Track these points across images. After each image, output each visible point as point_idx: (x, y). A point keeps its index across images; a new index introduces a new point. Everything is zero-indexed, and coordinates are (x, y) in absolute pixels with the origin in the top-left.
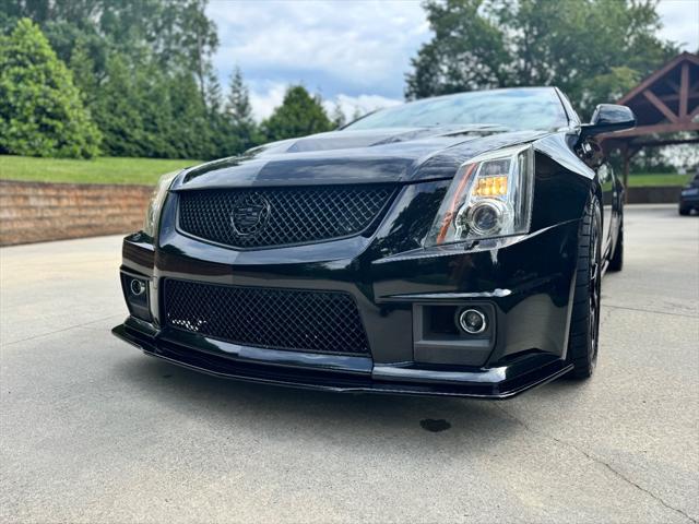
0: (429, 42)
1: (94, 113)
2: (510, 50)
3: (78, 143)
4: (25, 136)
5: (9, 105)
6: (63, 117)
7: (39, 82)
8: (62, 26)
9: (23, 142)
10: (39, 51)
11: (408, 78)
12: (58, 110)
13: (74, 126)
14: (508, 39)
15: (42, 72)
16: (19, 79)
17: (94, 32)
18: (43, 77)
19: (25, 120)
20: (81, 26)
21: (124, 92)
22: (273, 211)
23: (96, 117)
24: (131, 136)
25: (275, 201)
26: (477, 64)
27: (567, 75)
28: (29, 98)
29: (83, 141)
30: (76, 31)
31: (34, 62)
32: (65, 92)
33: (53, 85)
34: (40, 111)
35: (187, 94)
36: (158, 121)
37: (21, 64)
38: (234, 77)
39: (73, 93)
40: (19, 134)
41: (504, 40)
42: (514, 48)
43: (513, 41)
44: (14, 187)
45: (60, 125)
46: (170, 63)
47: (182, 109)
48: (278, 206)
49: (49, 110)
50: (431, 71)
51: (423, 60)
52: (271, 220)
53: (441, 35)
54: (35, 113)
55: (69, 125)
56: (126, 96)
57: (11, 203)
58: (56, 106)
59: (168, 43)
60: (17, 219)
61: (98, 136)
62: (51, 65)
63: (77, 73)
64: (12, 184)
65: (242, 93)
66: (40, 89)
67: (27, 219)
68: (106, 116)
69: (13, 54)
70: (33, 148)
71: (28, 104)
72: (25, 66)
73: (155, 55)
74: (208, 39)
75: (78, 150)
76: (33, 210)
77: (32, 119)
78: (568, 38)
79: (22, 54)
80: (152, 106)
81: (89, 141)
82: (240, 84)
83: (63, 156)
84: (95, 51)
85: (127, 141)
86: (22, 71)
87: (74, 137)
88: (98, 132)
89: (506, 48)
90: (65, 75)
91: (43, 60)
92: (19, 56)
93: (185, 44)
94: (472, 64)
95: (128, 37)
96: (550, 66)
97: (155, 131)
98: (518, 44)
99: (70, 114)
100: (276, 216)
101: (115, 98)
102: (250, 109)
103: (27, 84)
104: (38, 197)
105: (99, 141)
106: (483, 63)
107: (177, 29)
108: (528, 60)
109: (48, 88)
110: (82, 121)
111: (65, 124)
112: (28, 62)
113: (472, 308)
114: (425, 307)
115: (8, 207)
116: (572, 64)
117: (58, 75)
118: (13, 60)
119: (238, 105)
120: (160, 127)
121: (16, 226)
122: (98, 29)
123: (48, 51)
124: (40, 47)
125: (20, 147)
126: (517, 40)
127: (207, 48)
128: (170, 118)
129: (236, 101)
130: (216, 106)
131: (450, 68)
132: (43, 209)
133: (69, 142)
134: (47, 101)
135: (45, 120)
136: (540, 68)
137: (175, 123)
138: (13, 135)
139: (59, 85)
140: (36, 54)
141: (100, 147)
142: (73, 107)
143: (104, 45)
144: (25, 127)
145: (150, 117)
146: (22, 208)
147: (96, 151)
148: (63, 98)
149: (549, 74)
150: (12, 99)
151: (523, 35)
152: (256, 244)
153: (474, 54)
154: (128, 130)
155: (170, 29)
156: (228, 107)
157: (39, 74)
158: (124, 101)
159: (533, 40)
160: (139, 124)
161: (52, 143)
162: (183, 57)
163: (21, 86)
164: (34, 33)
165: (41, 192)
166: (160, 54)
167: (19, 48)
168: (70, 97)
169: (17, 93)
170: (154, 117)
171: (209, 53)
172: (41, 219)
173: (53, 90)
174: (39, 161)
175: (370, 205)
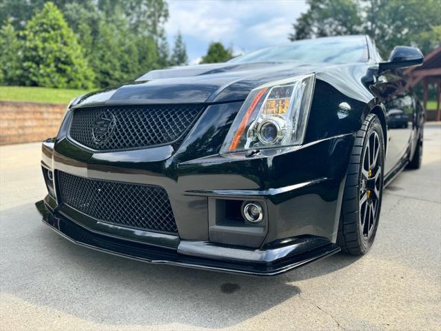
0: (305, 12)
1: (90, 61)
2: (361, 16)
3: (80, 80)
4: (48, 76)
5: (39, 56)
6: (71, 64)
7: (56, 42)
8: (75, 7)
9: (47, 79)
10: (58, 22)
11: (290, 37)
12: (68, 60)
13: (77, 69)
14: (360, 9)
15: (59, 36)
16: (45, 40)
17: (93, 11)
18: (59, 39)
19: (48, 66)
20: (86, 7)
21: (109, 47)
22: (118, 123)
23: (92, 64)
24: (113, 75)
25: (119, 117)
26: (338, 26)
27: (400, 32)
28: (51, 52)
29: (82, 78)
30: (83, 10)
31: (54, 29)
32: (72, 48)
33: (65, 44)
34: (57, 60)
35: (147, 48)
36: (130, 66)
37: (46, 31)
38: (177, 38)
39: (77, 49)
40: (45, 74)
41: (358, 10)
42: (364, 15)
43: (364, 10)
44: (34, 107)
45: (69, 68)
46: (140, 29)
47: (144, 58)
48: (121, 120)
49: (63, 59)
50: (306, 31)
51: (300, 24)
52: (116, 130)
53: (313, 7)
54: (55, 61)
55: (74, 68)
56: (110, 50)
57: (32, 116)
58: (67, 57)
59: (139, 17)
60: (36, 126)
61: (91, 75)
62: (64, 31)
63: (82, 36)
64: (34, 104)
65: (182, 47)
66: (57, 47)
67: (42, 126)
68: (98, 62)
69: (42, 24)
70: (53, 82)
71: (50, 56)
72: (49, 32)
73: (131, 25)
74: (163, 13)
75: (80, 84)
76: (46, 121)
77: (52, 65)
78: (402, 7)
79: (47, 24)
80: (126, 57)
81: (86, 78)
82: (180, 42)
83: (70, 88)
84: (93, 23)
85: (111, 79)
86: (47, 35)
87: (78, 76)
88: (92, 73)
89: (358, 14)
90: (73, 38)
91: (60, 28)
92: (45, 26)
93: (149, 17)
94: (333, 27)
95: (114, 13)
96: (389, 27)
97: (127, 72)
98: (367, 12)
99: (75, 61)
100: (119, 127)
101: (104, 51)
102: (187, 58)
103: (50, 44)
104: (49, 113)
105: (93, 78)
106: (342, 25)
107: (144, 8)
108: (373, 22)
109: (62, 46)
110: (82, 66)
111: (72, 68)
112: (50, 29)
113: (253, 202)
114: (217, 200)
115: (31, 119)
116: (405, 25)
117: (68, 38)
118: (41, 28)
119: (179, 55)
120: (131, 70)
121: (36, 130)
122: (96, 9)
123: (63, 22)
124: (58, 20)
125: (45, 82)
126: (366, 9)
127: (162, 19)
128: (137, 64)
129: (178, 53)
130: (166, 56)
131: (319, 29)
132: (52, 120)
133: (74, 79)
134: (62, 54)
135: (60, 65)
136: (381, 28)
137: (140, 67)
138: (42, 75)
139: (69, 44)
140: (55, 24)
141: (94, 82)
142: (76, 58)
143: (99, 19)
144: (48, 70)
145: (125, 64)
146: (39, 119)
147: (90, 84)
148: (71, 52)
149: (388, 32)
150: (41, 53)
151: (370, 6)
152: (105, 148)
153: (336, 19)
154: (111, 72)
155: (140, 7)
156: (173, 57)
157: (57, 37)
158: (109, 53)
159: (377, 9)
160: (118, 68)
161: (64, 80)
162: (147, 25)
163: (46, 44)
164: (54, 11)
165: (50, 110)
166: (134, 24)
167: (44, 21)
168: (75, 51)
169: (44, 49)
170: (127, 63)
171: (163, 23)
172: (51, 126)
173: (65, 47)
174: (55, 91)
175: (184, 120)
